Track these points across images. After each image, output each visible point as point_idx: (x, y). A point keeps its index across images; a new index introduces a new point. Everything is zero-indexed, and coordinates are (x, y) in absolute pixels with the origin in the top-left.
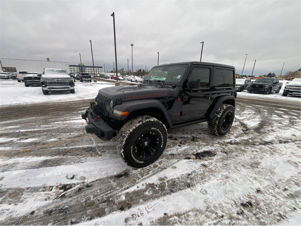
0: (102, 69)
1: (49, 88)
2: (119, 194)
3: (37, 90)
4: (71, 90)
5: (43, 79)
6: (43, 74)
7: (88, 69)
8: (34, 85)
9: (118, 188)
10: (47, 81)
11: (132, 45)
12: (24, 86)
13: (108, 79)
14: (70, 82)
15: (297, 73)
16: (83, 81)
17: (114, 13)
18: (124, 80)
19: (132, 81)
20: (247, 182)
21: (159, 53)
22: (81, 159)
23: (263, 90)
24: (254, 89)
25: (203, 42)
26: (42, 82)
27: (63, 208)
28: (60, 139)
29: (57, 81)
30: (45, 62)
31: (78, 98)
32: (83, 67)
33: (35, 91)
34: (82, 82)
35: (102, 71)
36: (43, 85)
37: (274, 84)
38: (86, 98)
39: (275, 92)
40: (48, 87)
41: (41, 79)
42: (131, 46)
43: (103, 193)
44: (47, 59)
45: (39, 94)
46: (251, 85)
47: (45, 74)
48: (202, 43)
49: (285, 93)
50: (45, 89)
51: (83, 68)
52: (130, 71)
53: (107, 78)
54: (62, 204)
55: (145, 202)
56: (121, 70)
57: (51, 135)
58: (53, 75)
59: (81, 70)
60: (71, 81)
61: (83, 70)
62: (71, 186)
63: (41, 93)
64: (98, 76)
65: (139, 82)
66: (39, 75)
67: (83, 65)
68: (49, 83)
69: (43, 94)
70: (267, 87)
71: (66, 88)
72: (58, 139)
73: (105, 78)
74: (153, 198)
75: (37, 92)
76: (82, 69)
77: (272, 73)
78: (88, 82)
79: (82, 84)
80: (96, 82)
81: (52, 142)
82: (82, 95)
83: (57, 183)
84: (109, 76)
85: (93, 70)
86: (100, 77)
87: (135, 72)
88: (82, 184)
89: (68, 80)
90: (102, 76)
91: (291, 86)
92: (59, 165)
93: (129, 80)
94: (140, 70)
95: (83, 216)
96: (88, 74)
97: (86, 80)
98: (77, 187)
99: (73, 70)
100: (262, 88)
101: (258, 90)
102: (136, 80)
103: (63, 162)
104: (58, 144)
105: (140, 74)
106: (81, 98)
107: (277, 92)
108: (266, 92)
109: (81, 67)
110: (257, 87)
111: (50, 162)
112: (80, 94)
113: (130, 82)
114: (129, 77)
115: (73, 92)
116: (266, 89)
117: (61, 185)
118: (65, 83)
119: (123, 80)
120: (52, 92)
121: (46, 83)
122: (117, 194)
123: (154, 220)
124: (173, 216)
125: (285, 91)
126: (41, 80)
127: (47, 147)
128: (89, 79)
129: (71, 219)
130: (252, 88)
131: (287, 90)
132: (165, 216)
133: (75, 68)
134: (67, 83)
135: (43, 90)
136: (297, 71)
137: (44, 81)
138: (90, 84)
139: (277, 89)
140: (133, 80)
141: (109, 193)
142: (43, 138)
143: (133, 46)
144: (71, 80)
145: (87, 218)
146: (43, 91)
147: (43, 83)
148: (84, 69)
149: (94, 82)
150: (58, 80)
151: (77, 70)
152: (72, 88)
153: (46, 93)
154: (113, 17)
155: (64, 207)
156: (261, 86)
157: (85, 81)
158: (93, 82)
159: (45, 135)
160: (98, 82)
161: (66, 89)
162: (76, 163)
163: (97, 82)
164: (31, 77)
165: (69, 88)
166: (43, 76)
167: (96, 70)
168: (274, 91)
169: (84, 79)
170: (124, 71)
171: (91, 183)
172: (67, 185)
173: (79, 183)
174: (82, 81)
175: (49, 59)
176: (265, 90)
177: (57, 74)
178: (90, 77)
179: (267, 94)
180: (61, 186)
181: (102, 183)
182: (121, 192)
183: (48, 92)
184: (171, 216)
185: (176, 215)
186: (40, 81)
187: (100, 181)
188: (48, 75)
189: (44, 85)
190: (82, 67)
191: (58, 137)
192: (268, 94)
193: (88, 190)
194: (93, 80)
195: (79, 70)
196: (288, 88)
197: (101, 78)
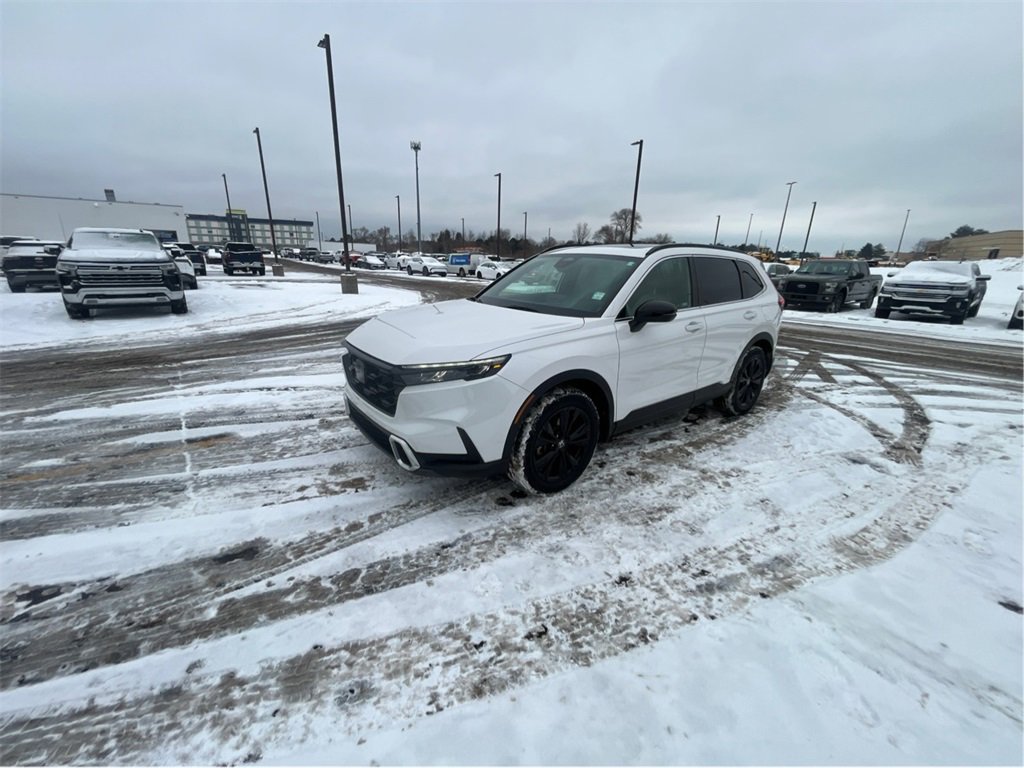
0: (312, 229)
1: (87, 296)
2: (203, 605)
3: (49, 305)
4: (172, 301)
5: (64, 265)
6: (69, 245)
7: (263, 231)
8: (45, 287)
9: (207, 589)
10: (80, 272)
11: (416, 148)
12: (6, 291)
13: (328, 266)
14: (166, 274)
15: (948, 243)
16: (235, 272)
17: (327, 36)
18: (385, 266)
19: (411, 272)
20: (605, 558)
21: (499, 175)
22: (123, 514)
23: (819, 299)
24: (793, 296)
25: (642, 142)
26: (61, 275)
27: (9, 648)
28: (75, 459)
29: (116, 270)
30: (96, 204)
31: (195, 328)
32: (243, 221)
33: (40, 309)
34: (231, 274)
35: (312, 236)
36: (65, 287)
37: (851, 278)
38: (222, 330)
39: (858, 304)
40: (83, 292)
41: (59, 264)
42: (414, 152)
43: (154, 604)
44: (106, 191)
45: (54, 317)
46: (784, 282)
47: (73, 245)
48: (638, 145)
49: (882, 308)
50: (75, 298)
51: (243, 226)
52: (412, 237)
53: (326, 262)
54: (11, 638)
55: (272, 622)
56: (380, 231)
57: (49, 449)
58: (101, 251)
59: (236, 232)
60: (170, 272)
61: (244, 234)
62: (59, 590)
63: (61, 315)
64: (296, 256)
65: (435, 273)
66: (52, 251)
67: (243, 216)
68: (87, 278)
69: (67, 316)
70: (831, 288)
71: (153, 295)
72: (67, 459)
73: (322, 261)
74: (300, 608)
75: (49, 311)
76: (239, 230)
77: (874, 244)
78: (254, 274)
79: (227, 281)
80: (283, 275)
81: (42, 471)
82: (212, 319)
83: (15, 584)
84: (332, 253)
85: (269, 234)
86: (301, 256)
87: (430, 240)
88: (98, 584)
89: (158, 268)
90: (311, 254)
91: (897, 285)
92: (42, 535)
93: (402, 269)
94: (447, 232)
95: (63, 664)
96: (251, 247)
97: (244, 269)
98: (77, 591)
99: (205, 231)
100: (816, 293)
101: (805, 297)
102: (425, 268)
103: (60, 526)
104: (64, 475)
105: (445, 248)
106: (205, 329)
107: (865, 305)
108: (830, 304)
109: (236, 222)
110: (802, 290)
111: (14, 527)
112: (206, 314)
113: (404, 275)
114: (402, 257)
115: (180, 308)
116: (829, 295)
117: (25, 587)
118: (147, 277)
119: (383, 268)
120: (101, 310)
121: (78, 277)
122: (196, 603)
123: (275, 664)
124: (339, 650)
125: (882, 300)
126: (59, 269)
127: (19, 485)
128: (257, 264)
129: (22, 674)
130: (787, 291)
131: (886, 298)
132: (315, 652)
133: (214, 224)
134: (155, 277)
135: (66, 303)
136: (947, 238)
137: (69, 273)
138: (256, 283)
139: (864, 296)
140: (416, 266)
141: (174, 604)
142: (16, 458)
143: (419, 151)
144: (169, 268)
145: (74, 669)
146: (69, 306)
147: (65, 279)
148: (247, 230)
149: (275, 275)
150: (120, 268)
151: (219, 232)
152: (175, 296)
153: (79, 312)
154: (324, 50)
155: (12, 644)
156: (814, 287)
157: (241, 272)
158: (269, 275)
159: (28, 450)
160: (289, 275)
161: (154, 300)
162: (103, 527)
163: (285, 274)
164: (31, 259)
165: (163, 294)
166: (66, 254)
167: (292, 234)
168: (857, 301)
169: (237, 264)
170: (391, 238)
171: (127, 581)
172: (47, 587)
173: (89, 582)
174: (229, 271)
175: (112, 191)
176: (824, 298)
177: (121, 246)
178: (258, 257)
179: (830, 311)
180: (27, 592)
181: (162, 578)
182: (213, 598)
183: (88, 312)
184: (331, 652)
185: (346, 648)
186: (54, 272)
187: (158, 574)
188: (86, 251)
189: (69, 284)
190: (238, 222)
191: (69, 455)
192: (835, 312)
193: (109, 597)
194: (270, 268)
195: (227, 233)
196: (890, 293)
197: (304, 262)
